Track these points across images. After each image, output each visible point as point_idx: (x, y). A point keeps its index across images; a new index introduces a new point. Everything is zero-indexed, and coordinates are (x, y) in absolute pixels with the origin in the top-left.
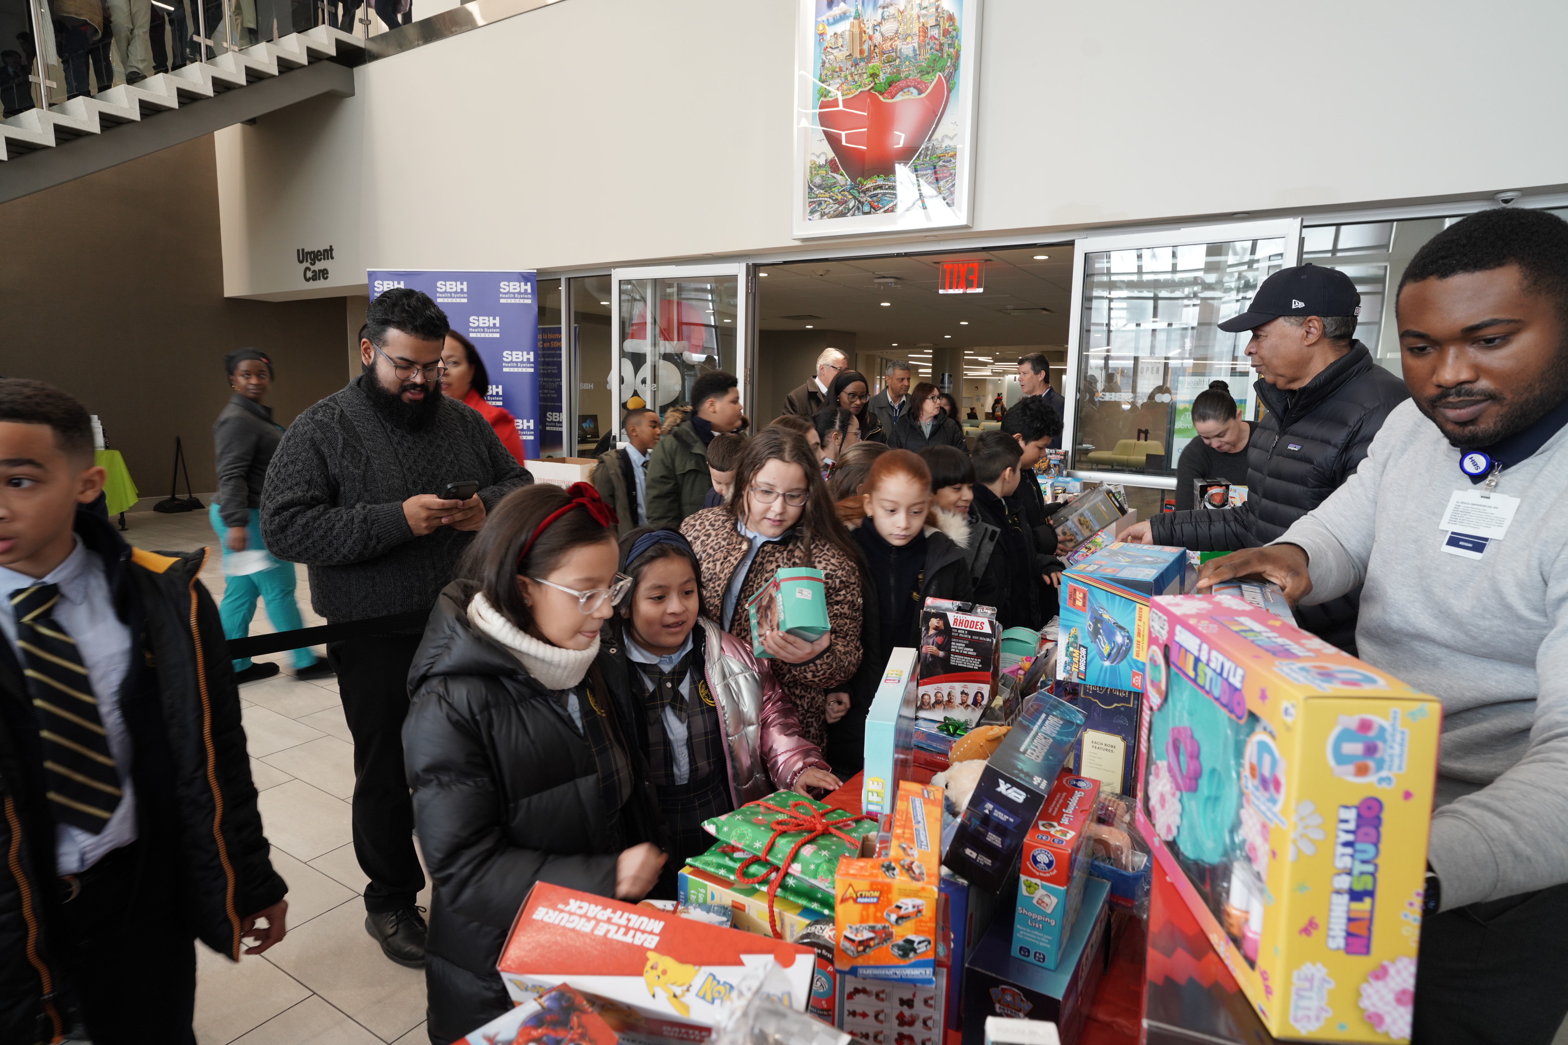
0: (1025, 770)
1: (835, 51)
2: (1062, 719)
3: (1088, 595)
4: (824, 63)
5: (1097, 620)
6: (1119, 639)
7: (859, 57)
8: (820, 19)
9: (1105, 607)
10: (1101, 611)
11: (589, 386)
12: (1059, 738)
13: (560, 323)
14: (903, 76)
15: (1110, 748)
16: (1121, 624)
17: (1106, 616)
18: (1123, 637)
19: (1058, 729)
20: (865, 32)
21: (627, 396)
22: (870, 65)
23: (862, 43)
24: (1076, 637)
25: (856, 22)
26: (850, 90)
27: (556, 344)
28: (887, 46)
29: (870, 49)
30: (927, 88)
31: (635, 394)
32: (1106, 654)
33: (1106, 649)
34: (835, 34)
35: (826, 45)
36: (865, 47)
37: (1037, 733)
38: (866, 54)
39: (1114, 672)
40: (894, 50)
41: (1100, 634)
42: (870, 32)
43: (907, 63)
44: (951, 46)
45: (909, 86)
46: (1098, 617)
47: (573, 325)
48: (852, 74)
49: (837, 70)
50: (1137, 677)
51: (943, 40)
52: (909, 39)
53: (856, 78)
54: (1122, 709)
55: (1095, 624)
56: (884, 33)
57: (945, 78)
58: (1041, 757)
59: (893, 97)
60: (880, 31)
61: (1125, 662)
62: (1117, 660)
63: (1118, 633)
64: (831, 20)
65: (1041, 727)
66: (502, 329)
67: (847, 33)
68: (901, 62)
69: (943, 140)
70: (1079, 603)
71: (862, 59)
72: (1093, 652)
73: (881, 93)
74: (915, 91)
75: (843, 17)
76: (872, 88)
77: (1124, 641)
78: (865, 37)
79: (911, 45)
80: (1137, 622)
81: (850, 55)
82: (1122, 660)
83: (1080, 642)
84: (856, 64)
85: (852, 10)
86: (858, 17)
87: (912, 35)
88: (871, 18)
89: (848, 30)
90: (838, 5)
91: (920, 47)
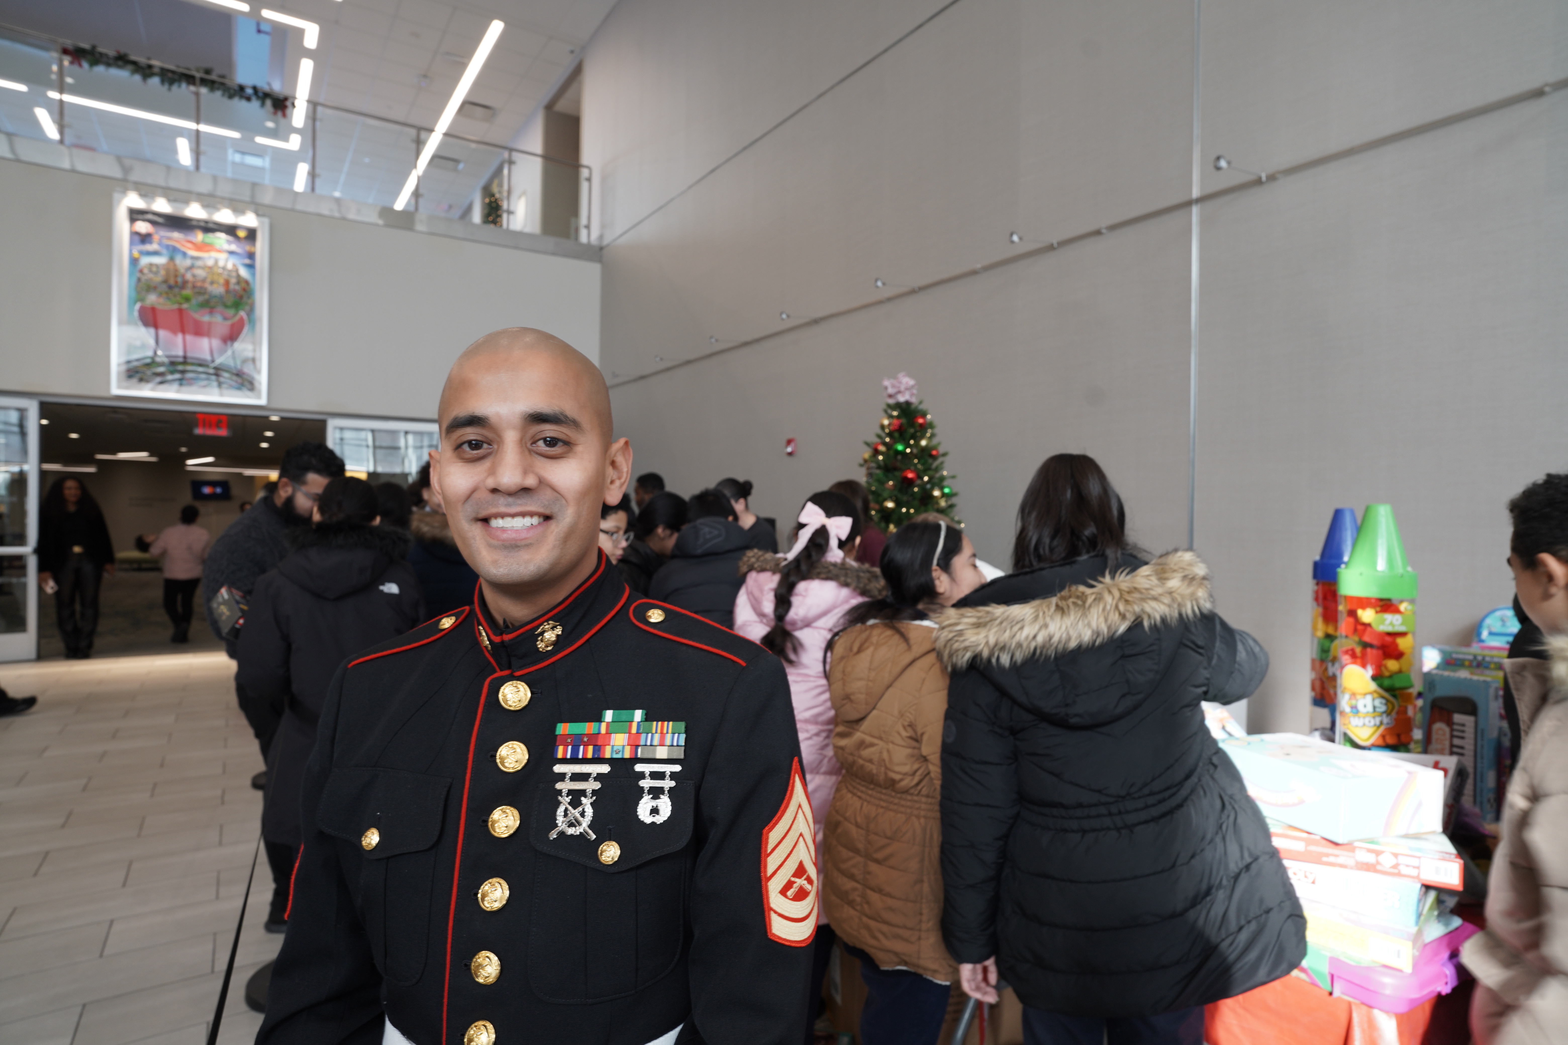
1: (151, 275)
4: (139, 280)
7: (173, 284)
8: (133, 248)
20: (178, 269)
22: (183, 292)
23: (176, 276)
25: (172, 263)
29: (182, 282)
34: (148, 262)
35: (139, 268)
36: (179, 280)
38: (179, 284)
40: (204, 288)
43: (215, 298)
44: (249, 298)
48: (167, 293)
49: (153, 287)
51: (242, 293)
56: (195, 276)
64: (144, 252)
68: (209, 296)
71: (175, 286)
74: (221, 317)
78: (178, 273)
81: (165, 281)
85: (164, 251)
86: (172, 259)
87: (218, 283)
88: (182, 263)
89: (164, 265)
90: (151, 243)
91: (226, 292)
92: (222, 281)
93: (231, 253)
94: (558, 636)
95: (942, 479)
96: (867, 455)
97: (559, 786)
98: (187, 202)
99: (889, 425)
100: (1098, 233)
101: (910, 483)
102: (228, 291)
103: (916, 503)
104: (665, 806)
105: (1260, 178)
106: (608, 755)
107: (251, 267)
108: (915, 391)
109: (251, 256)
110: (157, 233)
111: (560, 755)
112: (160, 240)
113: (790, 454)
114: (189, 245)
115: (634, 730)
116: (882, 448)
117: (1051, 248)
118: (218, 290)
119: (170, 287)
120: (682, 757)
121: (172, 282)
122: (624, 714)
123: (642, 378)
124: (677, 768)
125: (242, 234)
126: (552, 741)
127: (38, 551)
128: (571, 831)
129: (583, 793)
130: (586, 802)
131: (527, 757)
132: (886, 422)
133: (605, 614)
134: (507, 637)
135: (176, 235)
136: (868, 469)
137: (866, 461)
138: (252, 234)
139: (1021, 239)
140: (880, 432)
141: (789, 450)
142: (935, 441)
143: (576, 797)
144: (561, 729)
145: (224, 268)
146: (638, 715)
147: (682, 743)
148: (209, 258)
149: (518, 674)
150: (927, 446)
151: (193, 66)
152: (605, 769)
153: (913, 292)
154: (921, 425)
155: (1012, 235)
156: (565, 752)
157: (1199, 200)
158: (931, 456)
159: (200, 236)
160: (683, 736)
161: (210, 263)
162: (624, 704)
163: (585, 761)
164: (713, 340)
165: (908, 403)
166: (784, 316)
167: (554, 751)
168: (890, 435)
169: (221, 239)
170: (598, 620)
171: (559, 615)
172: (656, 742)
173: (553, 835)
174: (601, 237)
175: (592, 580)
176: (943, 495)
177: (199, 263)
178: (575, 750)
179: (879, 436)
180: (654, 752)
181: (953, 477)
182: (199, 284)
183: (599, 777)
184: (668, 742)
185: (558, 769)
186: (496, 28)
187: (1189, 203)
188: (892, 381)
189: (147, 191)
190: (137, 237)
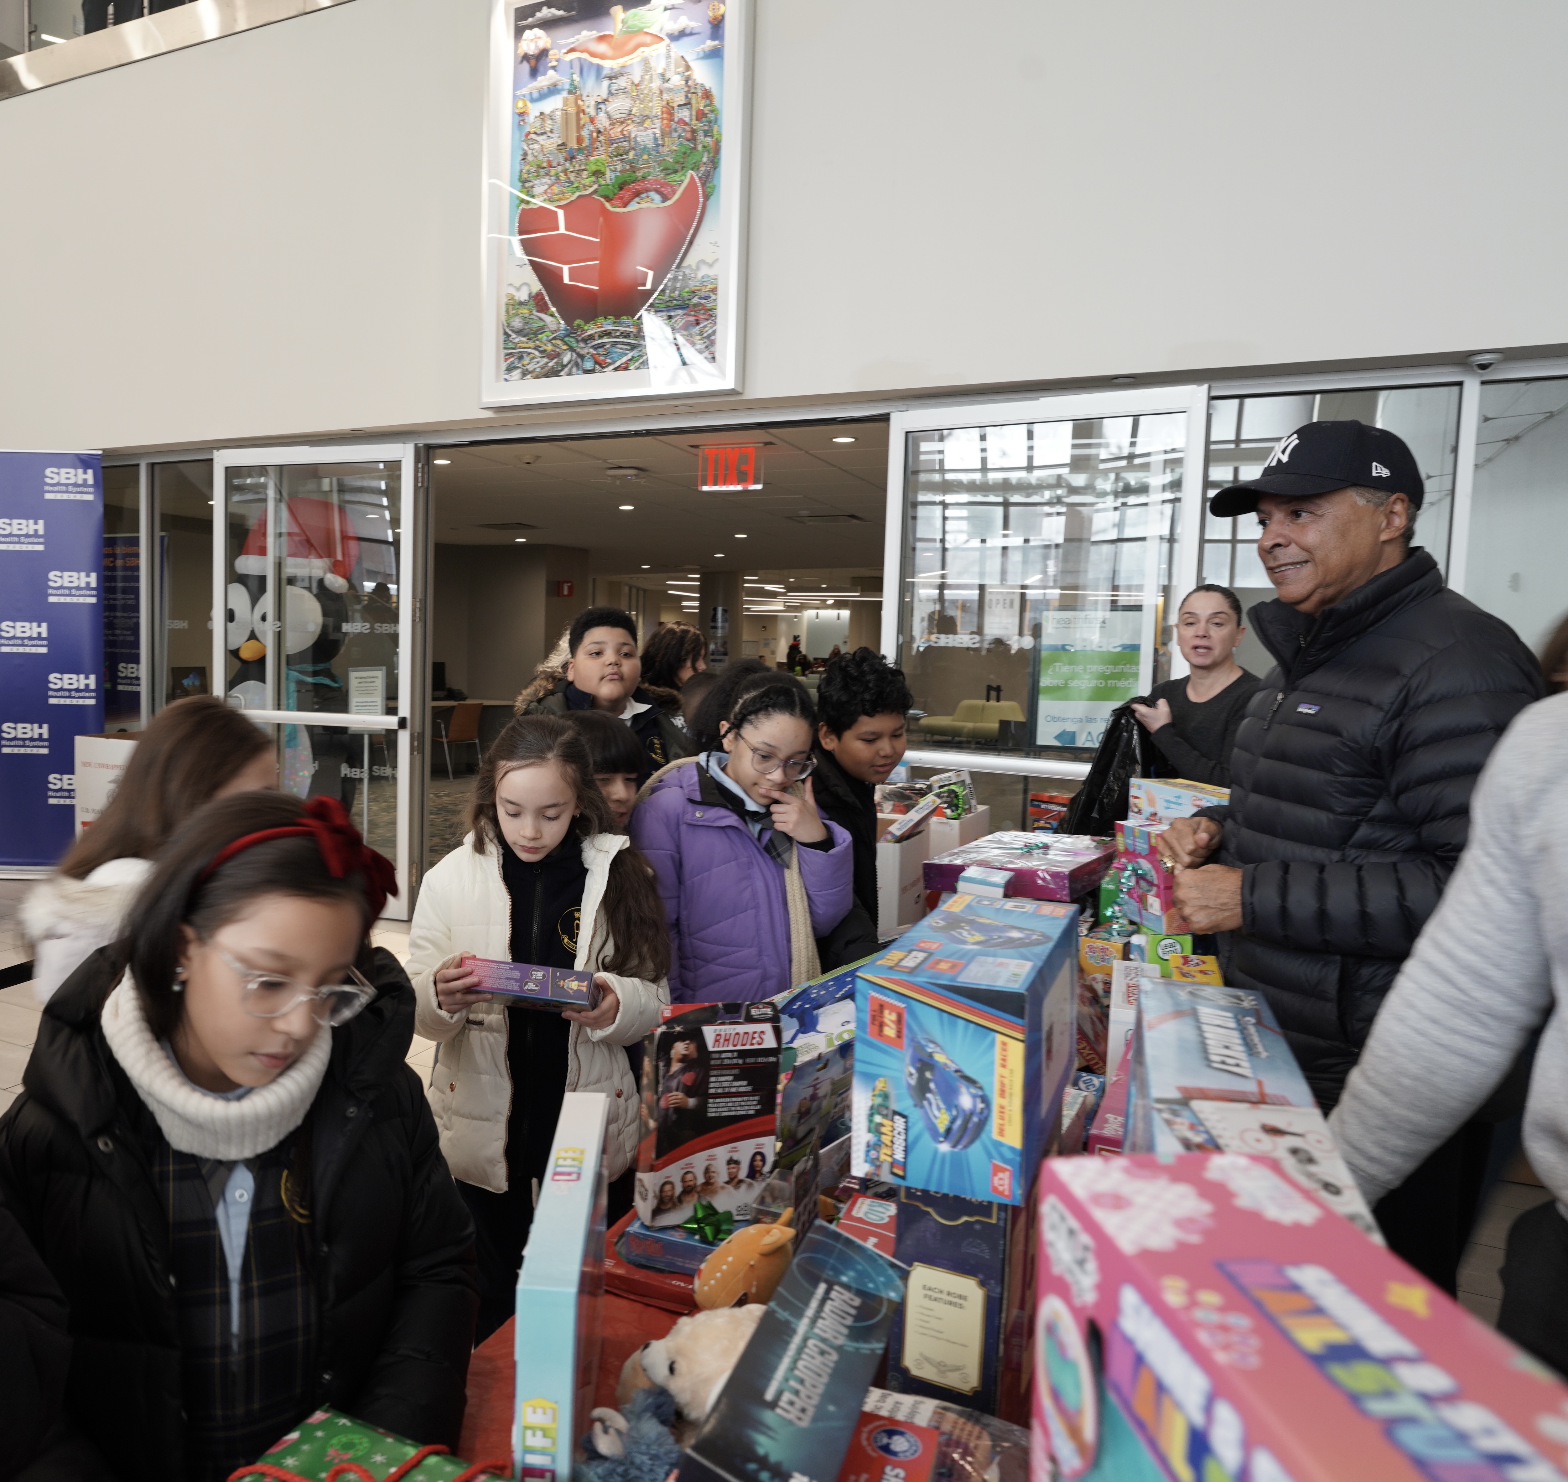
0: (773, 1458)
1: (540, 139)
2: (860, 1293)
3: (906, 1017)
4: (525, 154)
5: (924, 1064)
6: (966, 1101)
7: (575, 146)
8: (519, 93)
9: (938, 1038)
10: (930, 1048)
11: (182, 625)
12: (851, 1346)
13: (137, 530)
14: (639, 174)
15: (957, 1301)
16: (969, 1073)
17: (940, 1058)
18: (974, 1097)
19: (849, 1321)
20: (584, 112)
21: (238, 639)
22: (592, 159)
23: (580, 127)
24: (886, 1096)
25: (571, 97)
26: (563, 193)
27: (131, 562)
28: (616, 132)
29: (591, 136)
30: (674, 192)
31: (253, 636)
32: (942, 1129)
33: (942, 1120)
34: (542, 114)
35: (528, 129)
36: (585, 133)
37: (805, 1340)
38: (586, 143)
39: (958, 1165)
40: (627, 138)
41: (930, 1091)
42: (592, 111)
43: (645, 157)
44: (708, 133)
45: (648, 190)
46: (926, 1058)
47: (158, 534)
48: (565, 171)
49: (545, 165)
50: (1001, 1175)
51: (696, 124)
52: (648, 123)
53: (572, 177)
54: (978, 1227)
55: (921, 1071)
56: (612, 113)
57: (700, 178)
58: (811, 1411)
59: (625, 205)
60: (607, 112)
61: (977, 1146)
62: (964, 1141)
63: (963, 1090)
64: (536, 95)
65: (814, 1321)
66: (48, 538)
67: (559, 113)
68: (636, 155)
69: (698, 268)
70: (890, 1031)
71: (580, 150)
72: (918, 1126)
73: (608, 199)
74: (657, 197)
75: (553, 90)
76: (595, 192)
77: (975, 1106)
78: (584, 119)
79: (649, 132)
80: (998, 1070)
81: (563, 144)
82: (972, 1142)
83: (894, 1106)
84: (572, 158)
85: (565, 80)
86: (575, 92)
87: (650, 117)
89: (562, 109)
90: (545, 74)
91: (663, 135)
92: (658, 109)
93: (678, 36)
102: (669, 127)
110: (554, 44)
112: (558, 58)
114: (603, 48)
119: (571, 156)
121: (574, 143)
135: (583, 34)
145: (663, 77)
148: (636, 65)
161: (639, 75)
169: (658, 11)
177: (621, 82)
182: (619, 132)
190: (526, 67)
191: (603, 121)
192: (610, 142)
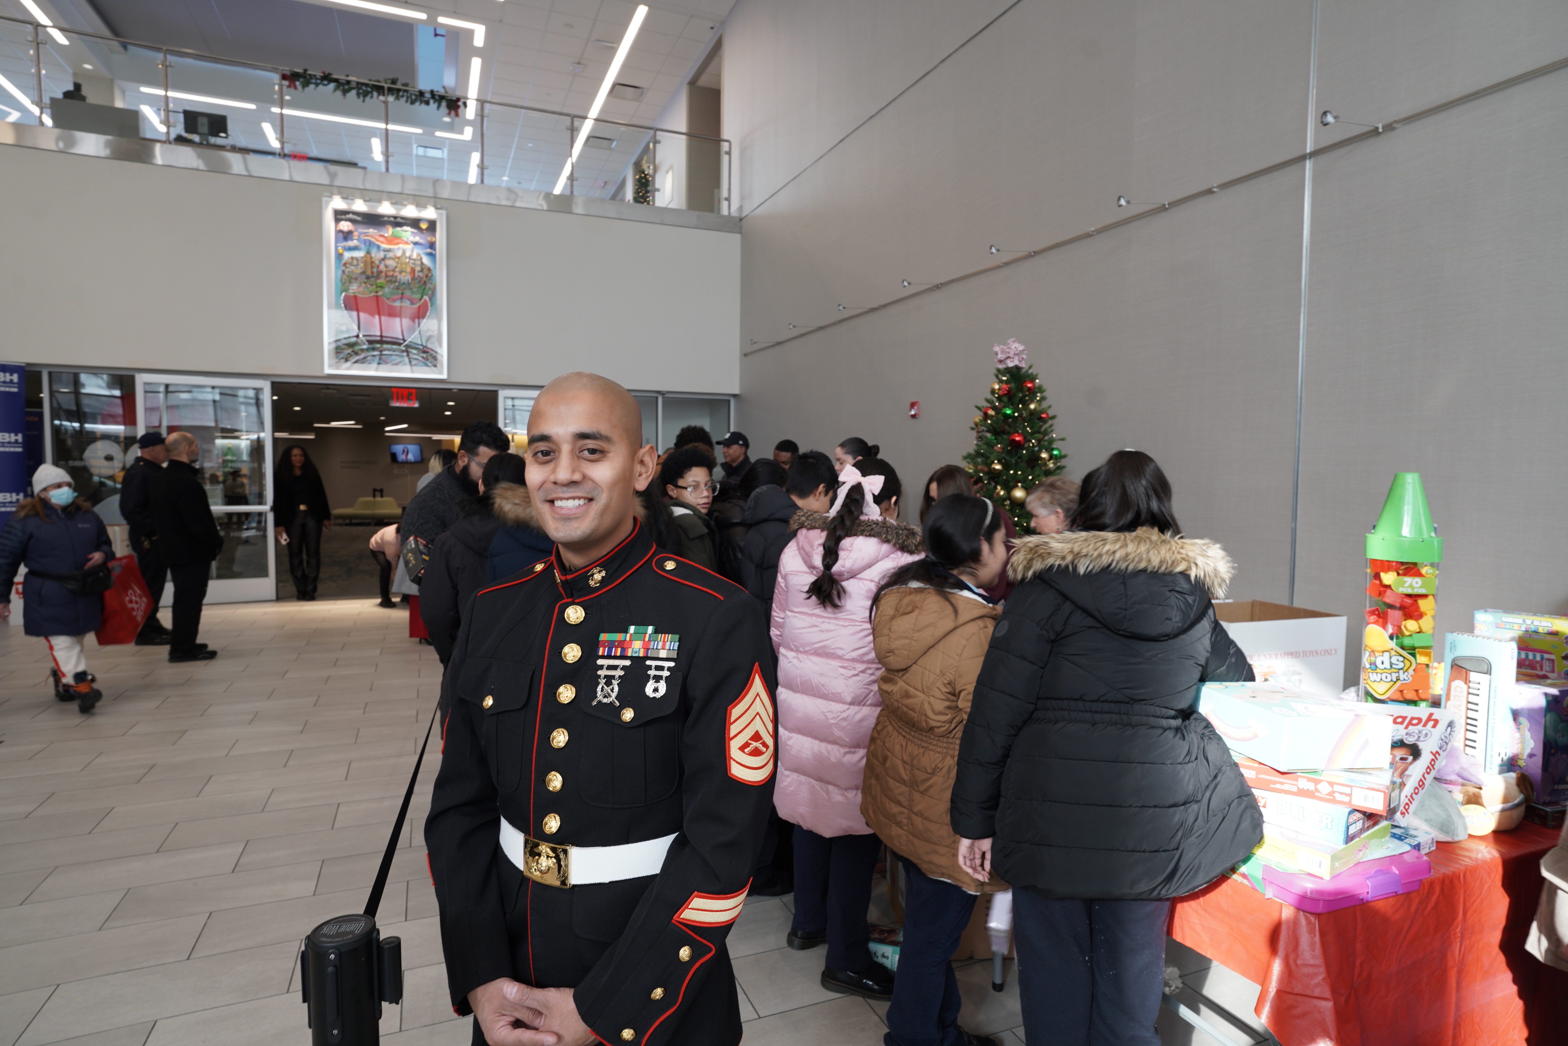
1: (353, 268)
4: (344, 272)
7: (370, 275)
8: (338, 245)
14: (401, 292)
20: (374, 262)
22: (378, 281)
23: (372, 268)
25: (368, 256)
26: (364, 292)
28: (389, 273)
29: (377, 272)
35: (343, 262)
36: (375, 270)
38: (375, 274)
40: (395, 277)
42: (377, 262)
43: (404, 286)
44: (431, 283)
45: (404, 299)
48: (365, 283)
49: (354, 278)
51: (425, 279)
52: (403, 274)
53: (369, 286)
56: (388, 266)
59: (394, 302)
60: (384, 264)
64: (347, 248)
68: (399, 284)
69: (427, 333)
73: (388, 299)
74: (409, 302)
75: (355, 248)
76: (381, 295)
78: (374, 264)
81: (363, 272)
85: (363, 246)
86: (368, 253)
87: (406, 272)
88: (377, 255)
89: (362, 258)
90: (352, 240)
91: (412, 279)
92: (409, 270)
93: (416, 244)
94: (603, 577)
95: (1051, 441)
96: (977, 420)
97: (599, 672)
98: (379, 201)
99: (999, 389)
100: (1209, 192)
101: (1018, 446)
102: (413, 279)
103: (1023, 464)
104: (662, 687)
105: (1377, 128)
106: (629, 654)
107: (432, 256)
108: (1025, 357)
109: (432, 245)
110: (356, 230)
111: (600, 653)
112: (359, 236)
113: (913, 416)
114: (382, 239)
115: (647, 639)
116: (991, 412)
117: (1163, 209)
118: (406, 277)
119: (368, 278)
120: (675, 657)
121: (369, 273)
122: (642, 628)
123: (779, 343)
124: (672, 664)
125: (424, 226)
126: (596, 644)
127: (274, 508)
128: (605, 700)
129: (613, 677)
130: (615, 683)
131: (580, 654)
132: (997, 387)
133: (636, 563)
134: (569, 577)
135: (371, 231)
136: (978, 432)
137: (976, 424)
138: (432, 225)
139: (1128, 202)
140: (990, 396)
141: (913, 413)
142: (1045, 405)
143: (609, 680)
144: (603, 637)
145: (410, 258)
146: (650, 629)
147: (676, 648)
148: (398, 250)
149: (577, 601)
150: (1035, 409)
151: (382, 77)
152: (627, 663)
153: (1029, 256)
154: (1029, 389)
155: (1119, 199)
156: (604, 651)
157: (1313, 155)
158: (1040, 419)
159: (390, 231)
160: (677, 644)
161: (399, 254)
162: (642, 622)
163: (615, 657)
164: (841, 308)
165: (1017, 368)
166: (906, 284)
167: (597, 650)
168: (999, 399)
169: (407, 233)
170: (631, 567)
171: (603, 564)
172: (660, 647)
173: (595, 703)
174: (741, 208)
175: (627, 541)
176: (1051, 457)
177: (390, 255)
178: (610, 651)
179: (988, 401)
180: (658, 653)
181: (1063, 439)
182: (391, 273)
183: (624, 668)
184: (667, 647)
185: (600, 662)
186: (642, 12)
187: (1303, 158)
188: (1002, 346)
189: (347, 193)
190: (341, 235)
191: (382, 267)
192: (386, 276)
